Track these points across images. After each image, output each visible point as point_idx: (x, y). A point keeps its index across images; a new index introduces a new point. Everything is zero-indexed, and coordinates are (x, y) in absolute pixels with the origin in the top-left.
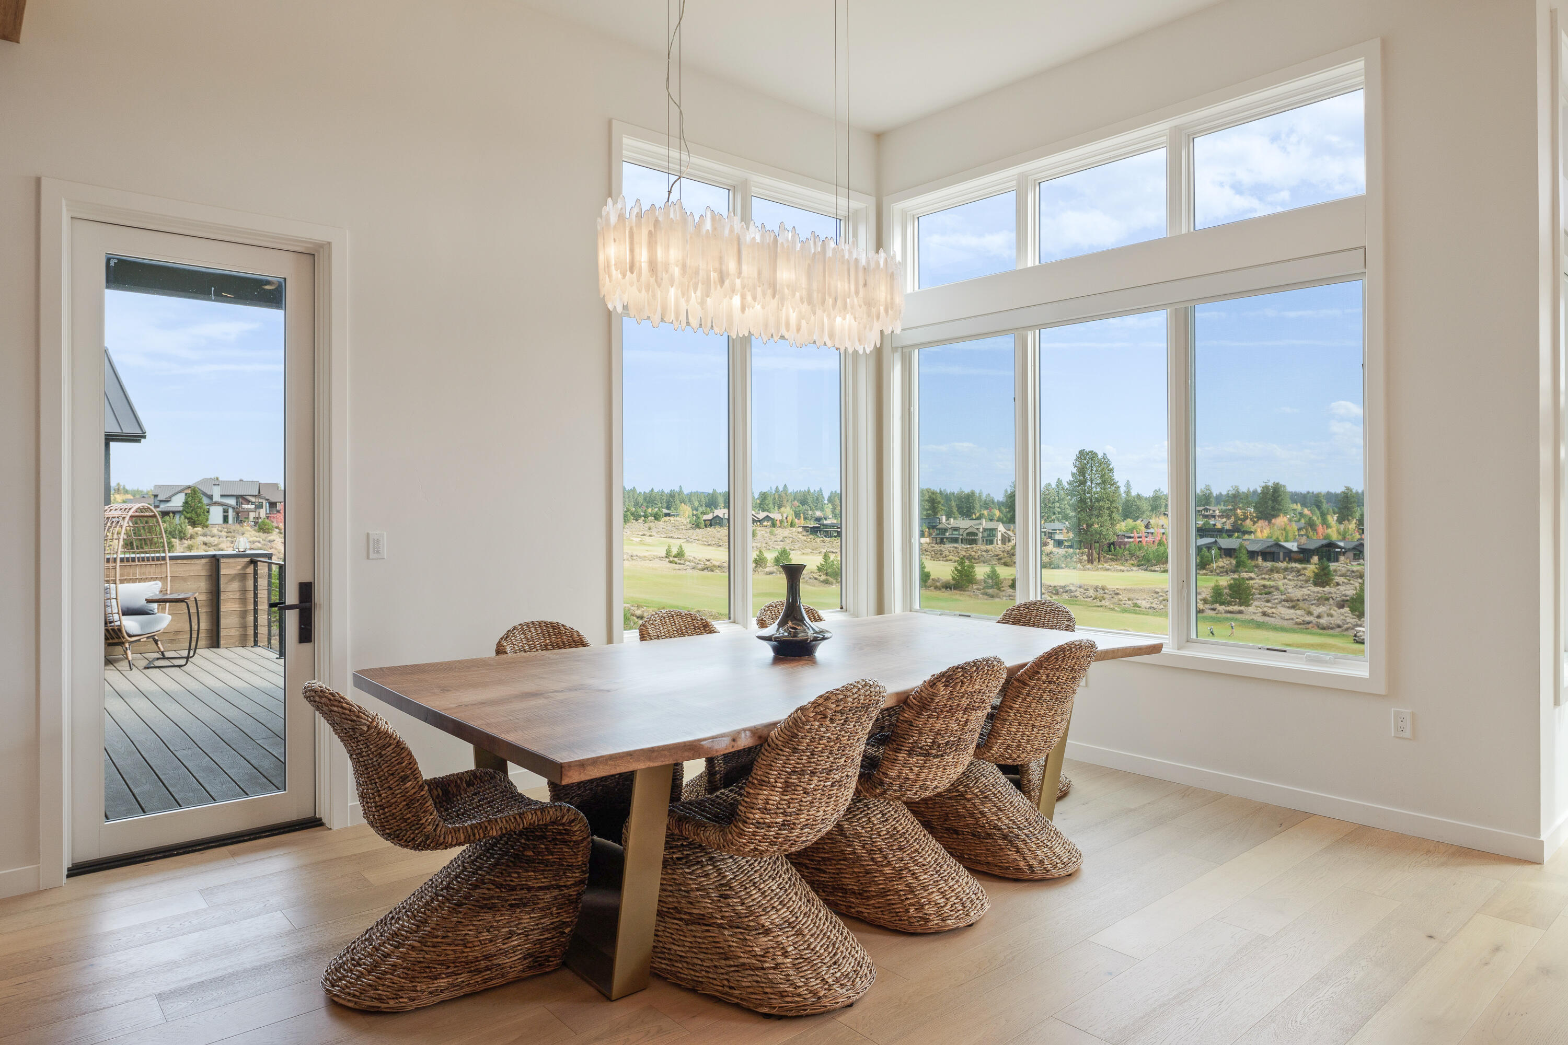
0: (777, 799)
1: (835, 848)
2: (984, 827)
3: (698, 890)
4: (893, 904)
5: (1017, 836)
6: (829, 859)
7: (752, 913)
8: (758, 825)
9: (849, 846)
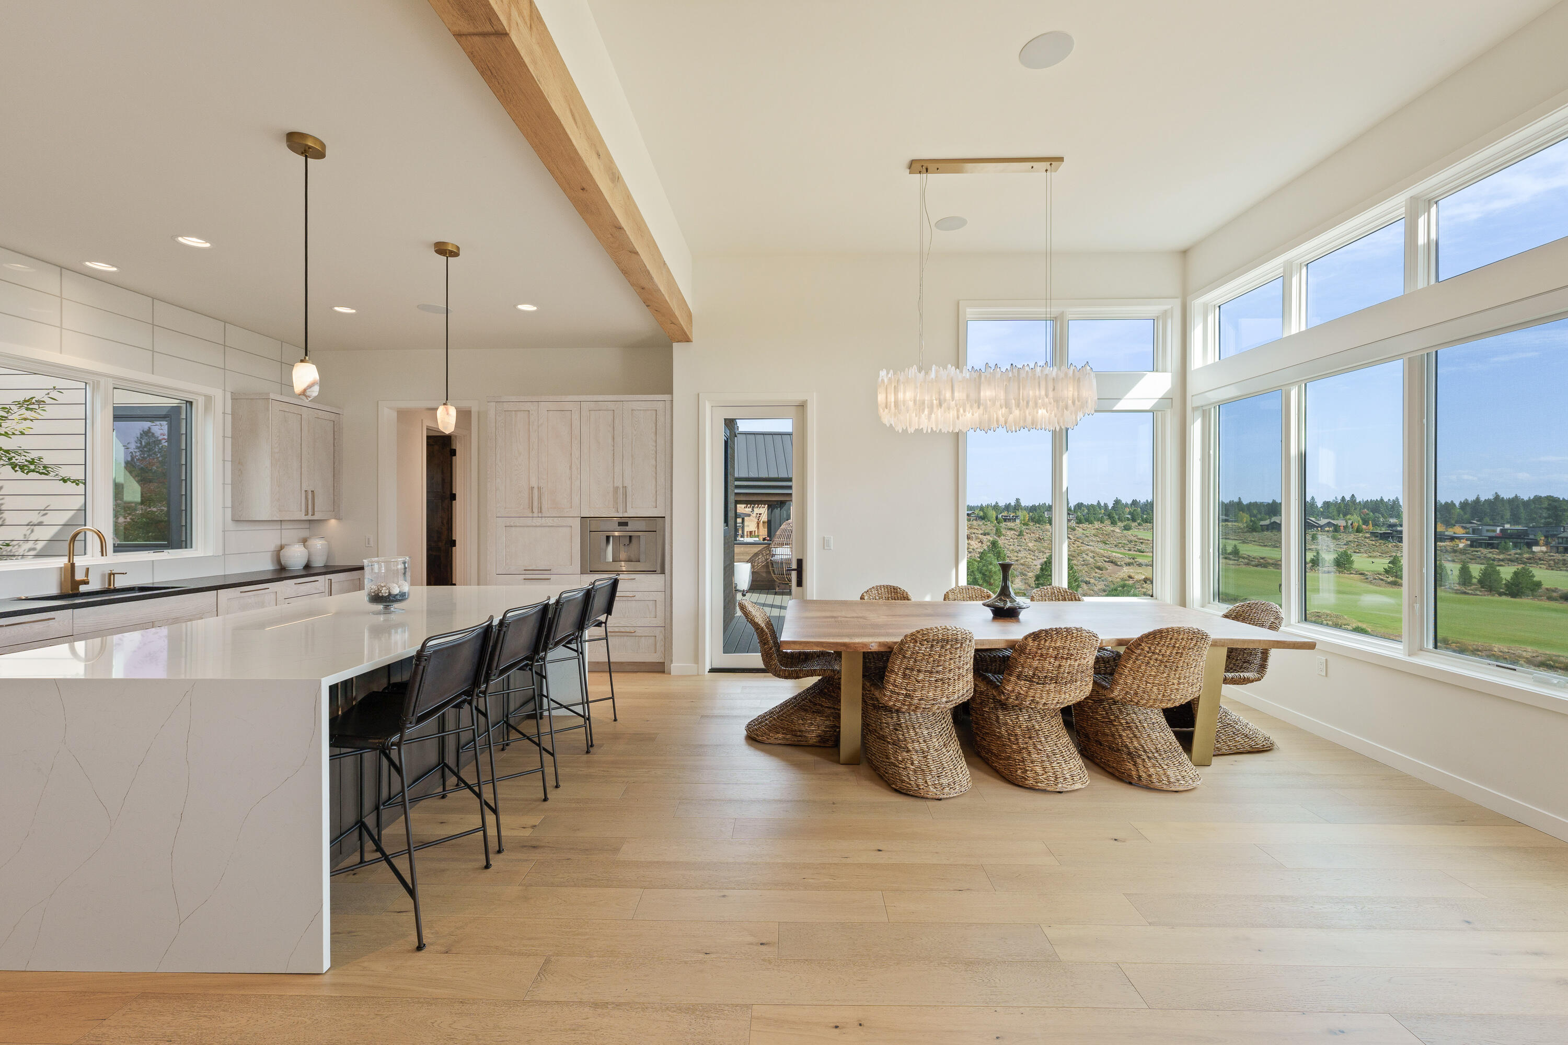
0: (901, 681)
1: (991, 727)
2: (1118, 744)
3: (885, 723)
4: (1011, 766)
5: (1139, 756)
6: (988, 733)
7: (905, 740)
8: (892, 692)
9: (999, 729)
